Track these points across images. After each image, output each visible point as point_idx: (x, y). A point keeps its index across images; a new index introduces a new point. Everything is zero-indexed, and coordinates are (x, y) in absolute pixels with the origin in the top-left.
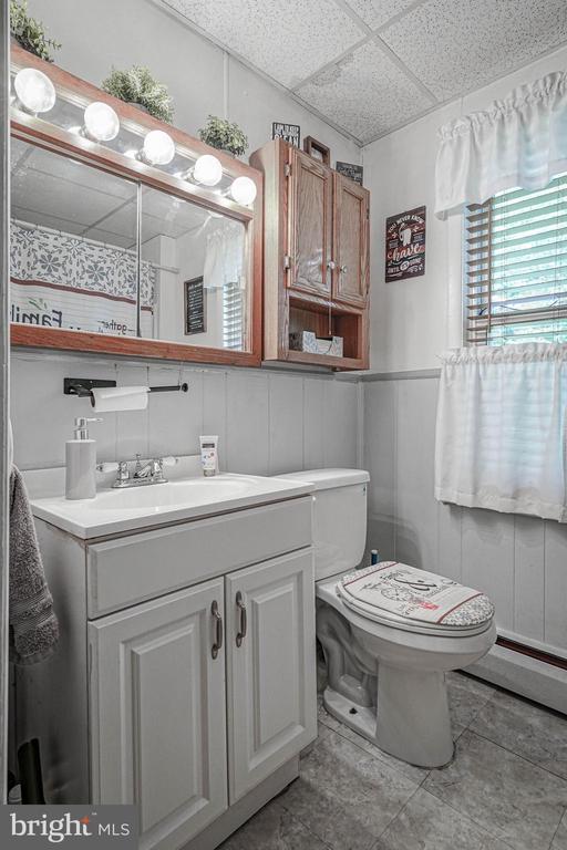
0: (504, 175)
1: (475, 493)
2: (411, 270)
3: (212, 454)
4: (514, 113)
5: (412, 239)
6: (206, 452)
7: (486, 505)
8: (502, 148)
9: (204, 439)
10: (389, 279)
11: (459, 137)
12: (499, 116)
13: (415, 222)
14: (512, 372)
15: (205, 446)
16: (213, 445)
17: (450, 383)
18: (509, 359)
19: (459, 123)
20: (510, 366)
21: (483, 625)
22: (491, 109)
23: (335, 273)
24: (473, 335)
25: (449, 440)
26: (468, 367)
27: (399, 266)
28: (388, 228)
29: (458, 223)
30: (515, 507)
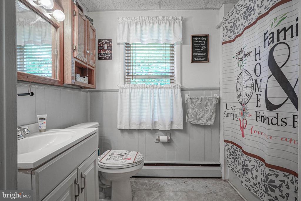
0: (137, 38)
1: (129, 125)
2: (107, 58)
3: (44, 123)
4: (139, 22)
5: (108, 48)
6: (40, 122)
7: (132, 128)
8: (136, 31)
9: (39, 116)
10: (99, 59)
11: (124, 23)
12: (135, 21)
13: (108, 43)
14: (139, 92)
15: (40, 119)
16: (44, 119)
17: (122, 94)
18: (138, 88)
19: (124, 19)
20: (138, 90)
21: (141, 161)
22: (133, 19)
23: (88, 54)
24: (127, 80)
25: (122, 110)
26: (127, 89)
27: (103, 55)
28: (99, 43)
29: (122, 47)
30: (140, 127)
